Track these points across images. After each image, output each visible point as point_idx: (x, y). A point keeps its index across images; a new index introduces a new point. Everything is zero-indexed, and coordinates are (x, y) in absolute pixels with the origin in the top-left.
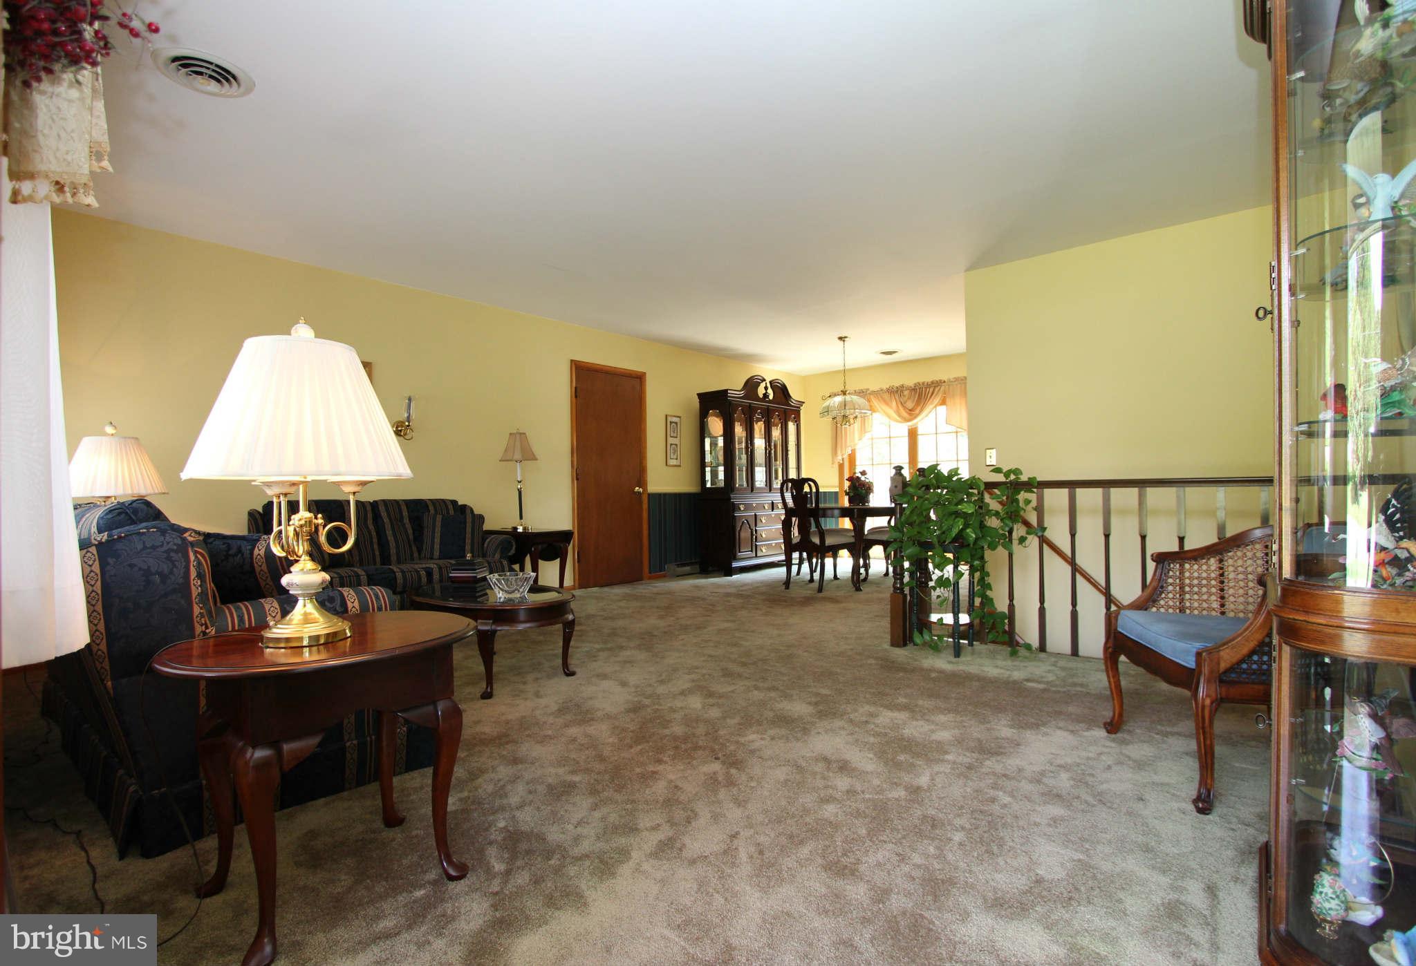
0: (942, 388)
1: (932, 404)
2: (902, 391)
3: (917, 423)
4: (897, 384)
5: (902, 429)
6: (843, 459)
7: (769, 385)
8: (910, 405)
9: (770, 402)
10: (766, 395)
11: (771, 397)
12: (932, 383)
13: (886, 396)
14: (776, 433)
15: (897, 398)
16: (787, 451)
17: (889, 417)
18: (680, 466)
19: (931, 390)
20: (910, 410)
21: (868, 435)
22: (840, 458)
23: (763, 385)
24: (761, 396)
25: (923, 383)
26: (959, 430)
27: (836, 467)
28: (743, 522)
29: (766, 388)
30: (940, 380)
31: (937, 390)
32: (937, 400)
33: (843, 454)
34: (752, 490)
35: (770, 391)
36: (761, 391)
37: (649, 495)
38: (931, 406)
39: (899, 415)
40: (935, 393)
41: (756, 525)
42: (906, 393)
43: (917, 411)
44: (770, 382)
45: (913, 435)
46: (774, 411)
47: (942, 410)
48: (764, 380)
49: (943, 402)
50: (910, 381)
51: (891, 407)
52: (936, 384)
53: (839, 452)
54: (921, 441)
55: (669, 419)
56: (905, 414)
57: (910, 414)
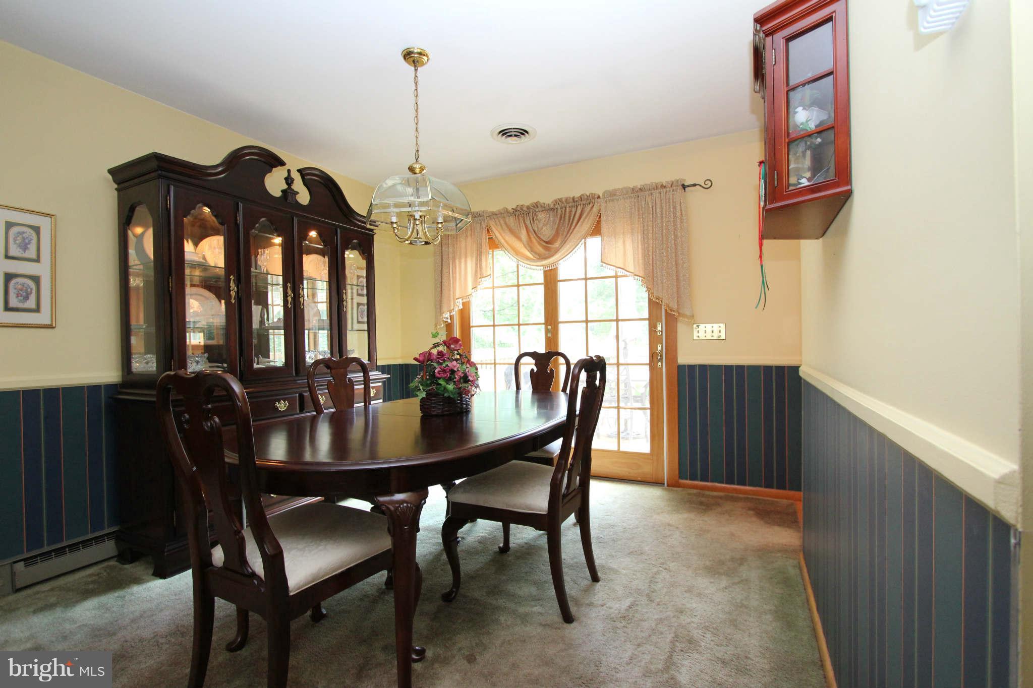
0: (596, 207)
1: (580, 230)
2: (535, 213)
3: (555, 264)
4: (528, 201)
5: (535, 272)
6: (451, 317)
7: (295, 175)
8: (547, 232)
9: (299, 207)
10: (288, 194)
11: (304, 200)
12: (581, 198)
13: (511, 221)
15: (528, 222)
16: (341, 300)
17: (518, 255)
18: (52, 327)
19: (579, 210)
20: (547, 243)
21: (486, 282)
22: (447, 315)
23: (280, 172)
24: (277, 194)
25: (567, 200)
26: (621, 272)
27: (442, 327)
29: (289, 180)
30: (593, 195)
31: (587, 209)
32: (586, 225)
33: (450, 311)
35: (298, 185)
38: (580, 235)
39: (532, 250)
40: (585, 214)
42: (542, 215)
43: (557, 245)
44: (300, 171)
45: (550, 284)
47: (594, 243)
49: (596, 230)
50: (548, 197)
51: (519, 238)
52: (588, 200)
53: (445, 309)
54: (563, 289)
56: (540, 249)
57: (547, 249)
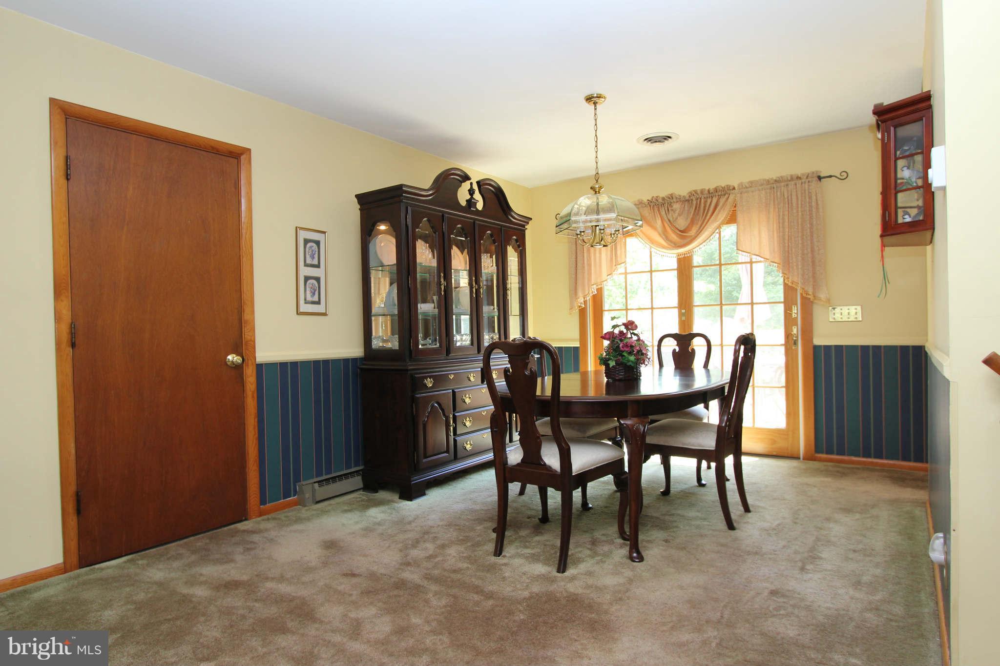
0: (732, 197)
1: (715, 220)
2: (670, 205)
3: (691, 251)
4: (663, 193)
5: (668, 259)
6: (585, 302)
7: (475, 187)
8: (682, 223)
9: (478, 212)
10: (471, 203)
11: (480, 206)
12: (716, 190)
13: (648, 212)
14: (488, 265)
15: (663, 213)
16: (505, 289)
17: (652, 241)
18: (325, 314)
19: (715, 200)
20: (682, 232)
21: (621, 269)
22: (582, 300)
23: (466, 186)
24: (463, 203)
25: (702, 191)
26: (755, 258)
27: (576, 312)
28: (433, 406)
29: (471, 192)
30: (728, 187)
31: (722, 200)
32: (722, 215)
33: (584, 297)
34: (448, 352)
35: (477, 196)
36: (463, 196)
37: (260, 367)
38: (716, 224)
39: (667, 238)
40: (721, 204)
41: (454, 409)
42: (676, 206)
43: (693, 232)
44: (478, 183)
45: (685, 270)
46: (484, 228)
47: (730, 231)
48: (466, 178)
49: (732, 219)
50: (682, 189)
51: (655, 228)
52: (723, 192)
53: (580, 294)
54: (697, 275)
55: (303, 235)
56: (674, 237)
57: (681, 237)
